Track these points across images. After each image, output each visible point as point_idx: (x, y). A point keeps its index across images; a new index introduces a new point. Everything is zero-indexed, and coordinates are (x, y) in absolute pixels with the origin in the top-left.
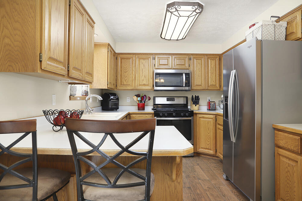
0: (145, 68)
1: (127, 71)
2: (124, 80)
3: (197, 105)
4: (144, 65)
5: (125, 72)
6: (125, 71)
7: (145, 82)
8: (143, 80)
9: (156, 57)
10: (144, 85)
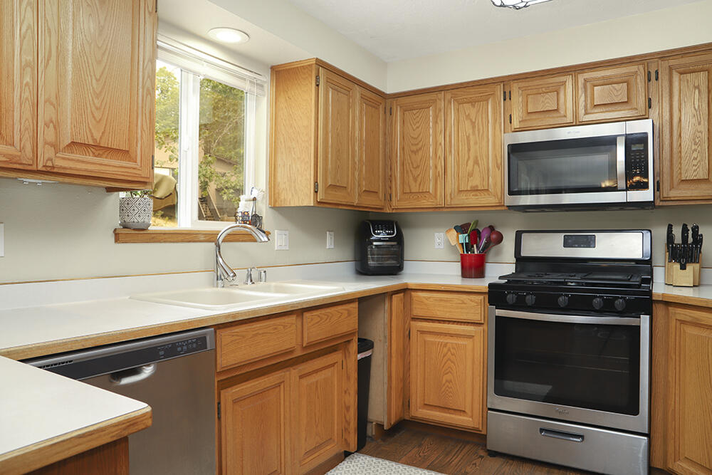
0: (477, 132)
1: (420, 149)
2: (411, 178)
3: (690, 267)
4: (473, 123)
5: (412, 152)
6: (414, 148)
7: (476, 181)
8: (470, 175)
9: (515, 87)
10: (475, 190)
